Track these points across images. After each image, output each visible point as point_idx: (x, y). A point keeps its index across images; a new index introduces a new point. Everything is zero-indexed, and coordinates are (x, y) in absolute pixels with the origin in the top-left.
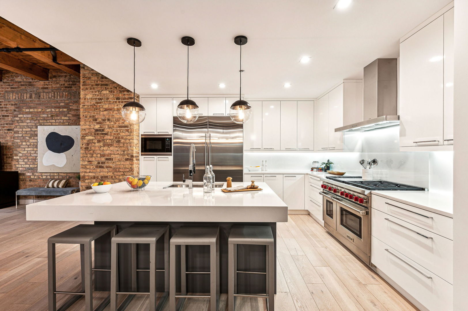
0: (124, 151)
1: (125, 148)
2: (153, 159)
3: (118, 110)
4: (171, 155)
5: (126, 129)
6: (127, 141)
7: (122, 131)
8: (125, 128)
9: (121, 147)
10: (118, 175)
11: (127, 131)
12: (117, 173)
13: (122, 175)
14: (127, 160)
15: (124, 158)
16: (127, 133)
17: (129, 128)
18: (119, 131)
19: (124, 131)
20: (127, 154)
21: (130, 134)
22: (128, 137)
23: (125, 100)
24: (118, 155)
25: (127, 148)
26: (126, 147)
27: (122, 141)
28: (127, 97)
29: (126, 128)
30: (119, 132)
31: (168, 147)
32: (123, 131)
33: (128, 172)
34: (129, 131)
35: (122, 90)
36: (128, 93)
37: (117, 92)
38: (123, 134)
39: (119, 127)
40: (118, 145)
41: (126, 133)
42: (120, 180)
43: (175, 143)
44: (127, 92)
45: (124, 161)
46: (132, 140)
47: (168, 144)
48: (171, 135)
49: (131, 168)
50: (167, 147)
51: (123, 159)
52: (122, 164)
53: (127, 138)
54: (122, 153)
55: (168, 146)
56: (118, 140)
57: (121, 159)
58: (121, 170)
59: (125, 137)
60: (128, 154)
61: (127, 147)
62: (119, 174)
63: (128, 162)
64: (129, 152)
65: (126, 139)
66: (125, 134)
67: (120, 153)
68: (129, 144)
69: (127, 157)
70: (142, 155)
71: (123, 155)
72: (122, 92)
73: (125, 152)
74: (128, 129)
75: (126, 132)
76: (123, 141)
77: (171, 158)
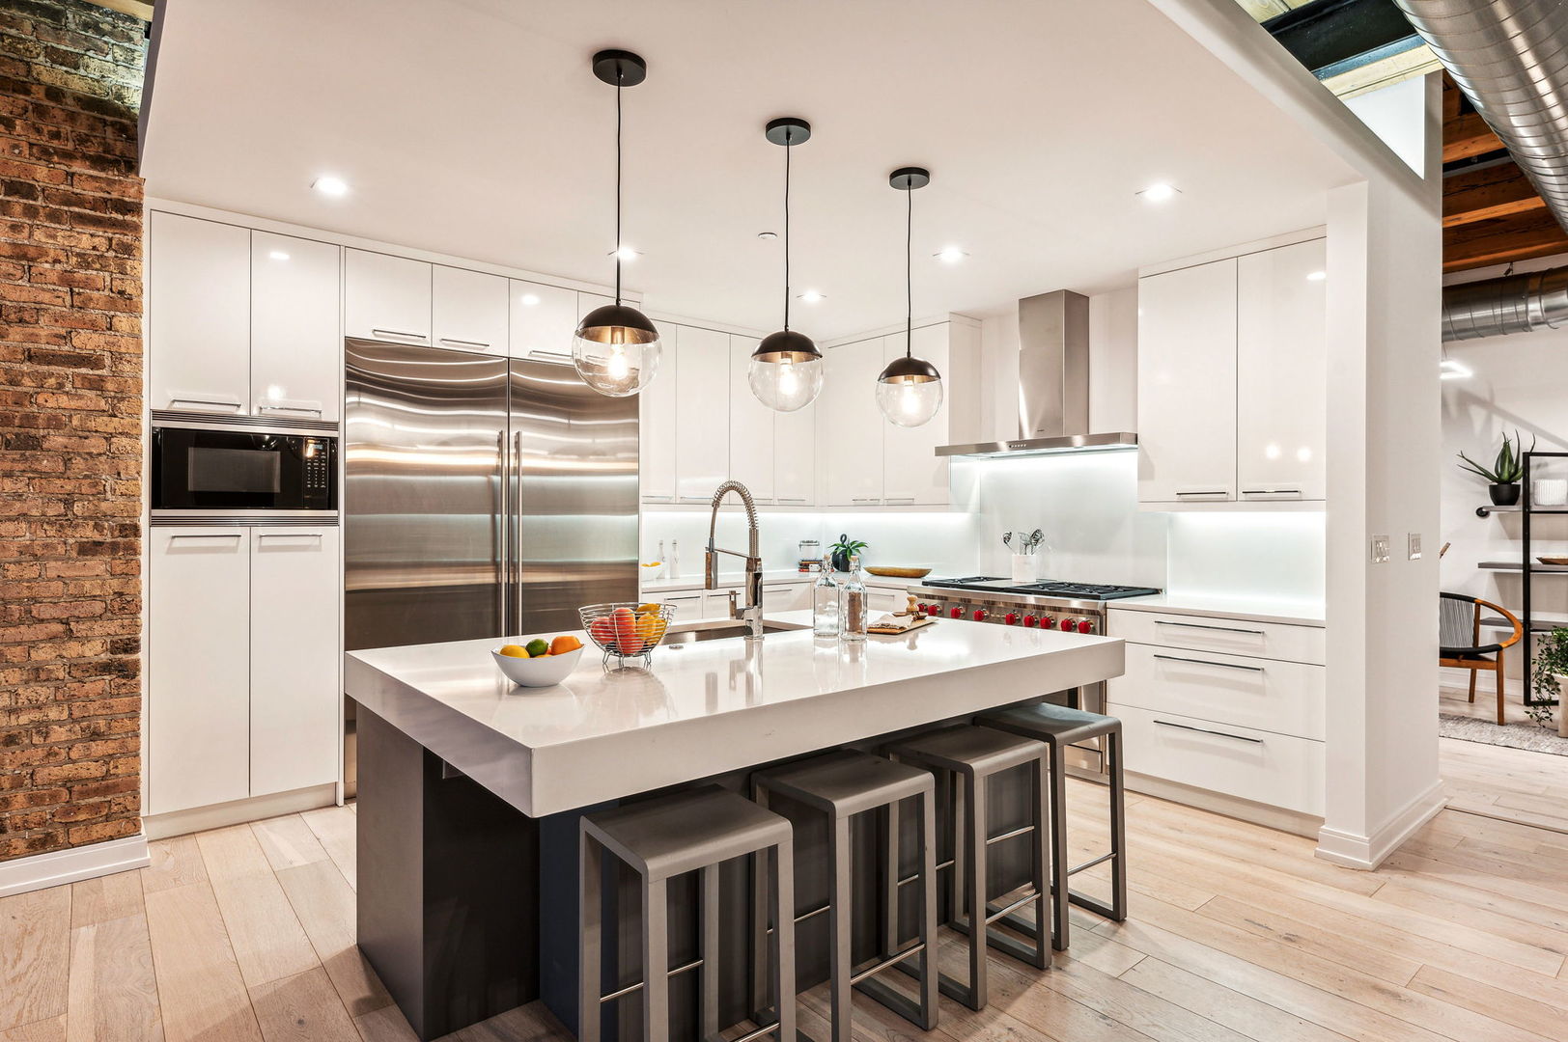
0: (68, 502)
1: (73, 482)
2: (232, 542)
3: (24, 257)
4: (334, 522)
5: (84, 377)
6: (96, 444)
7: (52, 381)
8: (77, 365)
9: (44, 475)
10: (20, 644)
11: (97, 385)
12: (13, 630)
13: (51, 638)
14: (88, 549)
15: (71, 541)
16: (91, 399)
17: (104, 372)
18: (27, 381)
19: (68, 387)
20: (91, 518)
21: (114, 407)
22: (102, 423)
23: (77, 209)
24: (24, 525)
25: (95, 485)
26: (86, 477)
27: (57, 440)
28: (90, 192)
29: (83, 370)
30: (31, 390)
31: (319, 484)
32: (61, 386)
33: (94, 618)
34: (110, 386)
35: (55, 143)
36: (102, 175)
37: (15, 146)
38: (64, 401)
39: (31, 357)
40: (21, 467)
41: (81, 397)
42: (37, 669)
43: (354, 468)
44: (92, 168)
45: (65, 559)
46: (124, 441)
47: (320, 471)
48: (334, 426)
49: (121, 594)
50: (312, 484)
51: (61, 549)
52: (52, 574)
53: (92, 425)
54: (55, 510)
55: (320, 477)
56: (17, 435)
57: (46, 546)
58: (46, 611)
59: (75, 422)
60: (97, 520)
61: (93, 478)
62: (27, 633)
63: (98, 565)
64: (104, 505)
65: (84, 433)
66: (74, 404)
67: (34, 512)
68: (103, 458)
69: (89, 533)
70: (155, 522)
71: (65, 523)
72: (56, 159)
73: (78, 508)
74: (102, 379)
75: (79, 392)
76: (60, 439)
77: (332, 539)
